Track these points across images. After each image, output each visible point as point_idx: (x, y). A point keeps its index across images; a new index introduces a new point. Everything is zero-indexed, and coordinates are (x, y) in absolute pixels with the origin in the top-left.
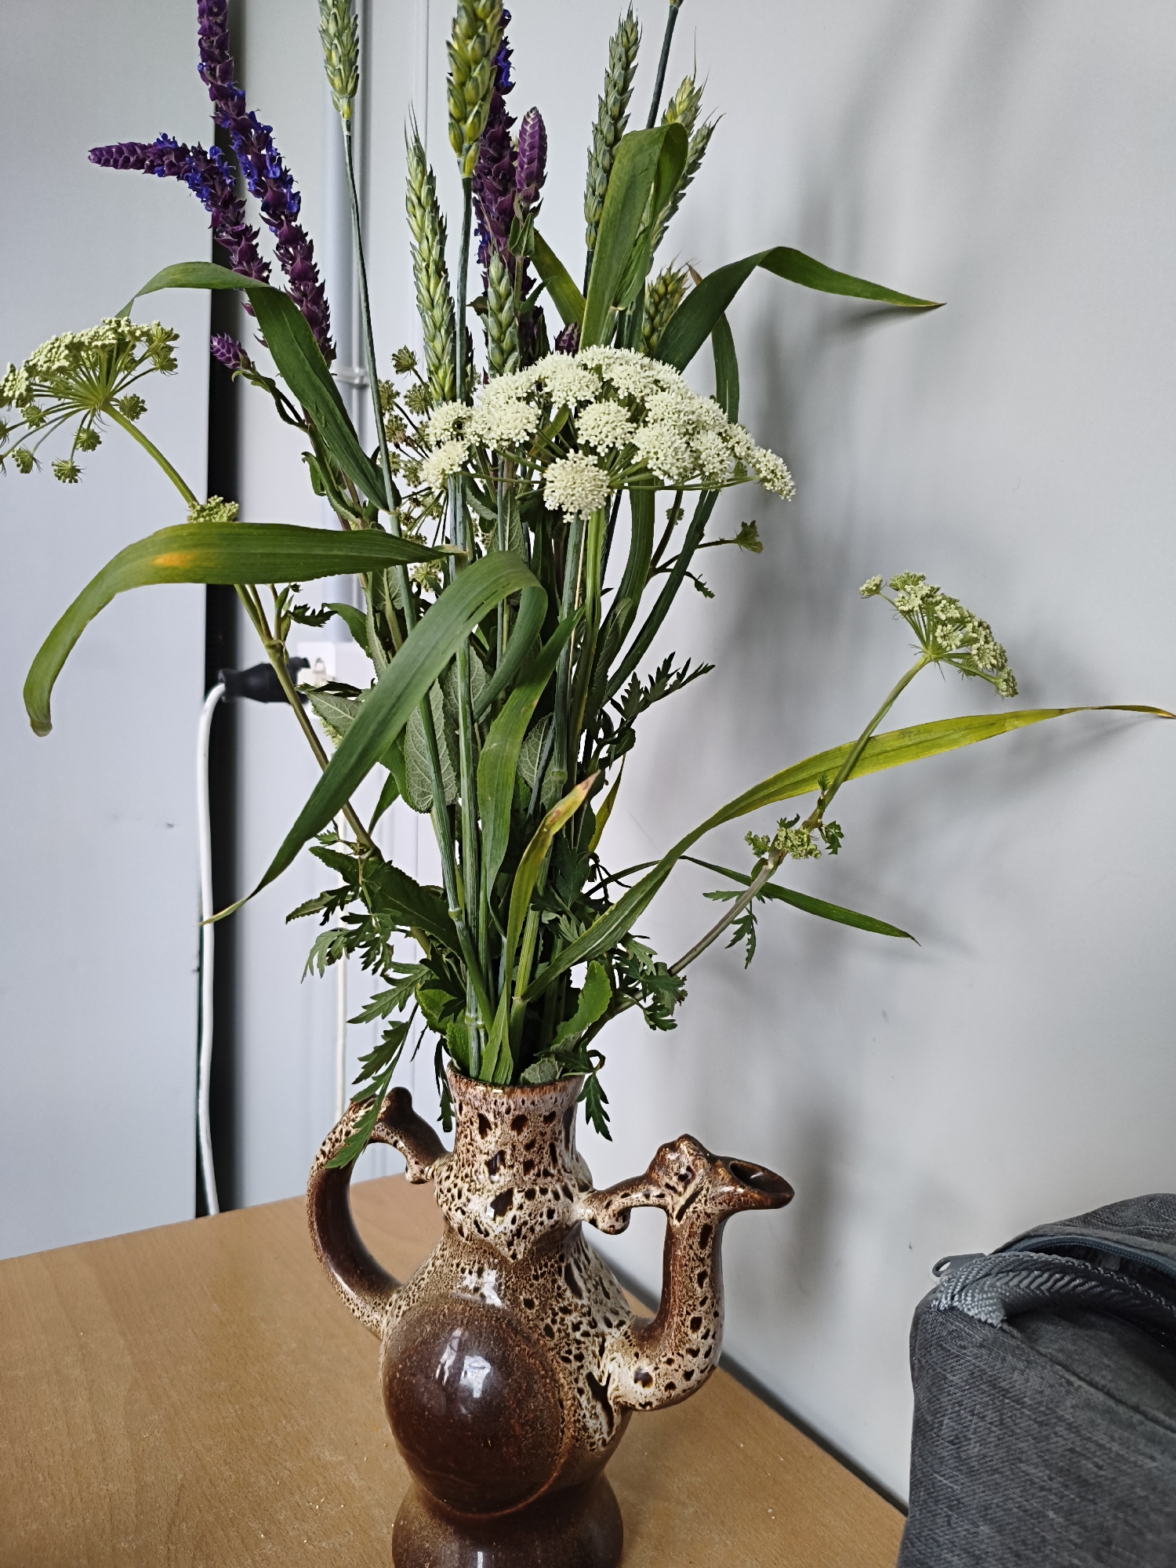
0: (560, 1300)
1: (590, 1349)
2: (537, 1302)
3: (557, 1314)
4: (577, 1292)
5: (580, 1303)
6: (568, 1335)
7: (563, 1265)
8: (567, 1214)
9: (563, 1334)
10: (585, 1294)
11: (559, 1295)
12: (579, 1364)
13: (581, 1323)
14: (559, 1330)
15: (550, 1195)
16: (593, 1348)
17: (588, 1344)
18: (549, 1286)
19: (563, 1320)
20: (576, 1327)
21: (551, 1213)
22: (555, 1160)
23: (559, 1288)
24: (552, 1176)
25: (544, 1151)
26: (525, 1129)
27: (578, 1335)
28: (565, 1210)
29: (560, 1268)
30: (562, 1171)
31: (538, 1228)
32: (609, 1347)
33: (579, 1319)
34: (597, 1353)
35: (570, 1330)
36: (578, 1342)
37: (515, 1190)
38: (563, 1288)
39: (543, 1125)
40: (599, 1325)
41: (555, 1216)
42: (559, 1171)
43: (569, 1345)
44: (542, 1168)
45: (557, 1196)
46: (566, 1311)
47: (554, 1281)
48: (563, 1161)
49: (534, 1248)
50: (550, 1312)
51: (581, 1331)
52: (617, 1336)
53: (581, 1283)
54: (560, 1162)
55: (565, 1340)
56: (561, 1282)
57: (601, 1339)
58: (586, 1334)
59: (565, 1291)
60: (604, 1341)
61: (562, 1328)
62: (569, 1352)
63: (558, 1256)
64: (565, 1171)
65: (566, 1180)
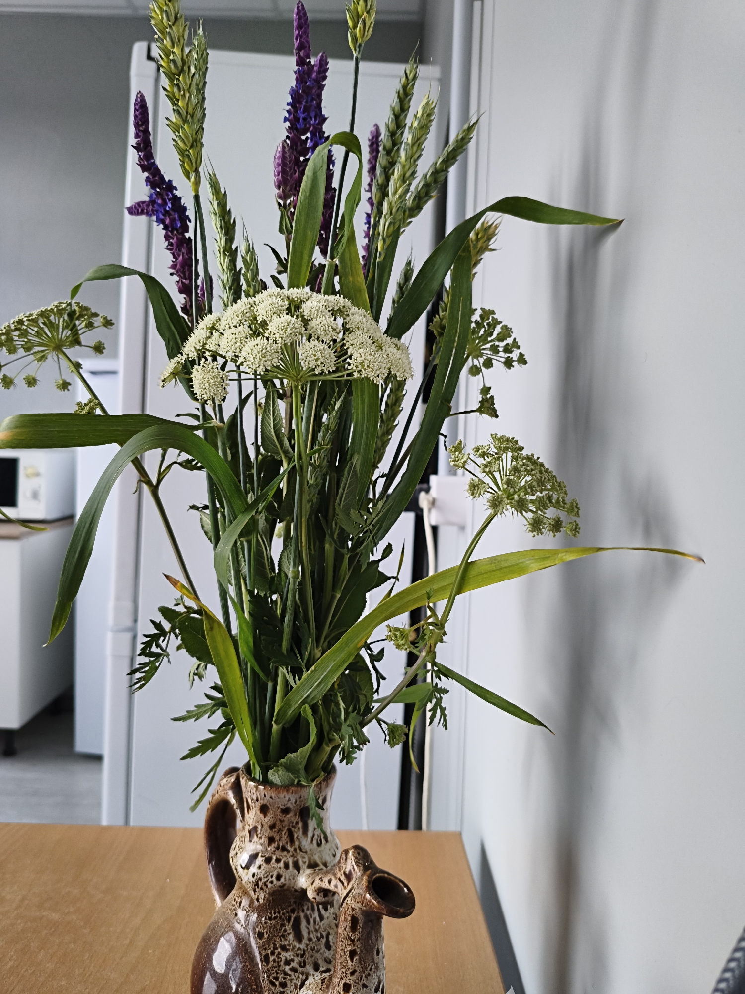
0: (283, 939)
1: (294, 981)
2: (265, 936)
3: (277, 949)
4: (299, 937)
5: (298, 945)
6: (279, 966)
7: (293, 916)
8: (293, 881)
9: (276, 964)
10: (305, 941)
11: (283, 936)
12: (282, 990)
13: (292, 960)
14: (274, 961)
15: (281, 864)
16: (297, 982)
17: (293, 977)
18: (278, 927)
19: (279, 954)
20: (287, 962)
21: (279, 877)
22: (292, 841)
23: (285, 931)
24: (288, 852)
25: (283, 833)
26: (269, 815)
27: (287, 968)
28: (291, 878)
29: (290, 918)
30: (298, 850)
31: (269, 885)
32: (308, 985)
33: (292, 957)
34: (298, 986)
35: (282, 963)
36: (286, 974)
37: (260, 855)
38: (288, 932)
39: (281, 814)
40: (308, 966)
41: (282, 880)
42: (295, 850)
43: (277, 973)
44: (281, 845)
45: (286, 866)
46: (284, 948)
47: (283, 925)
48: (300, 843)
49: (271, 898)
50: (272, 946)
51: (290, 966)
52: (317, 978)
53: (305, 933)
54: (297, 843)
55: (276, 969)
56: (288, 928)
57: (304, 977)
58: (294, 970)
59: (288, 934)
60: (307, 979)
61: (277, 960)
62: (277, 978)
63: (289, 908)
64: (301, 850)
65: (299, 857)
